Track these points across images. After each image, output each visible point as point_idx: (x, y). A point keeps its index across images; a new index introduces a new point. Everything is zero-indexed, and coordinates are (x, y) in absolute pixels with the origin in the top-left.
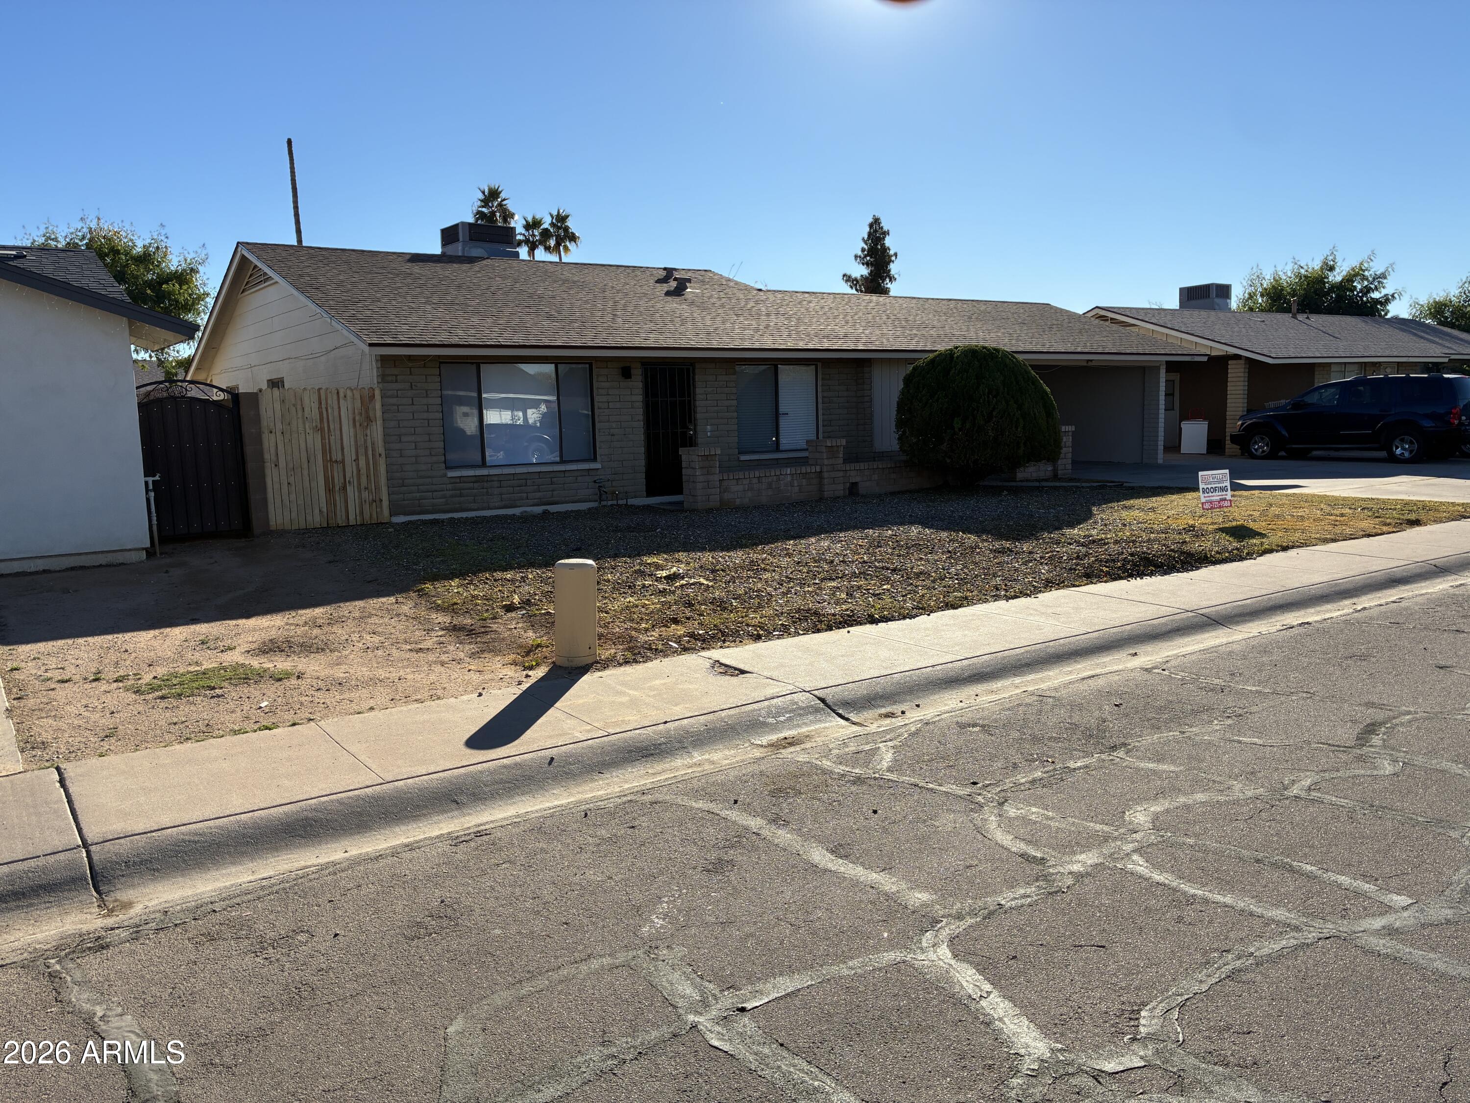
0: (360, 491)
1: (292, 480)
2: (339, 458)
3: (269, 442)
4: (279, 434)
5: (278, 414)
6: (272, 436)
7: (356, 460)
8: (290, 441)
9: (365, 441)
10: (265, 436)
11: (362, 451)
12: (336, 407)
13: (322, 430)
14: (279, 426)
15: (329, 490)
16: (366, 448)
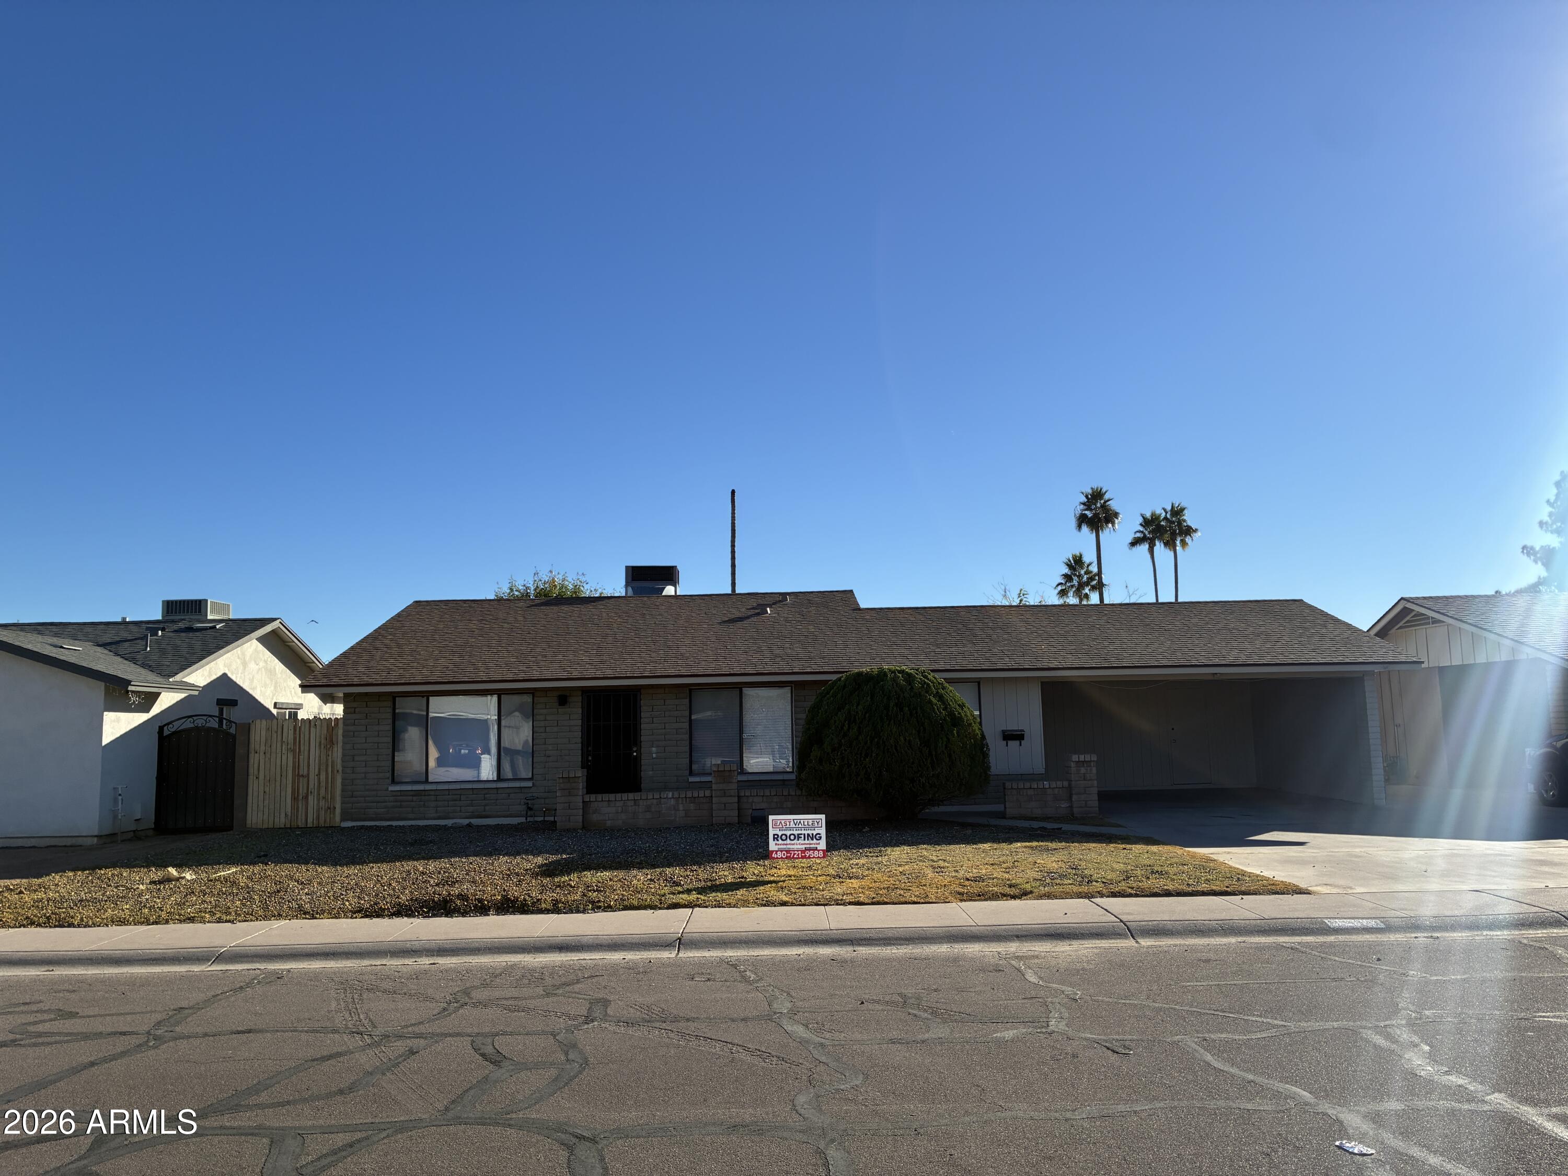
0: (318, 800)
1: (267, 790)
2: (305, 773)
3: (254, 760)
4: (262, 754)
5: (263, 739)
6: (257, 755)
7: (319, 775)
8: (270, 759)
9: (327, 760)
10: (252, 755)
11: (323, 768)
12: (307, 733)
13: (294, 751)
14: (263, 748)
15: (295, 799)
16: (327, 766)
